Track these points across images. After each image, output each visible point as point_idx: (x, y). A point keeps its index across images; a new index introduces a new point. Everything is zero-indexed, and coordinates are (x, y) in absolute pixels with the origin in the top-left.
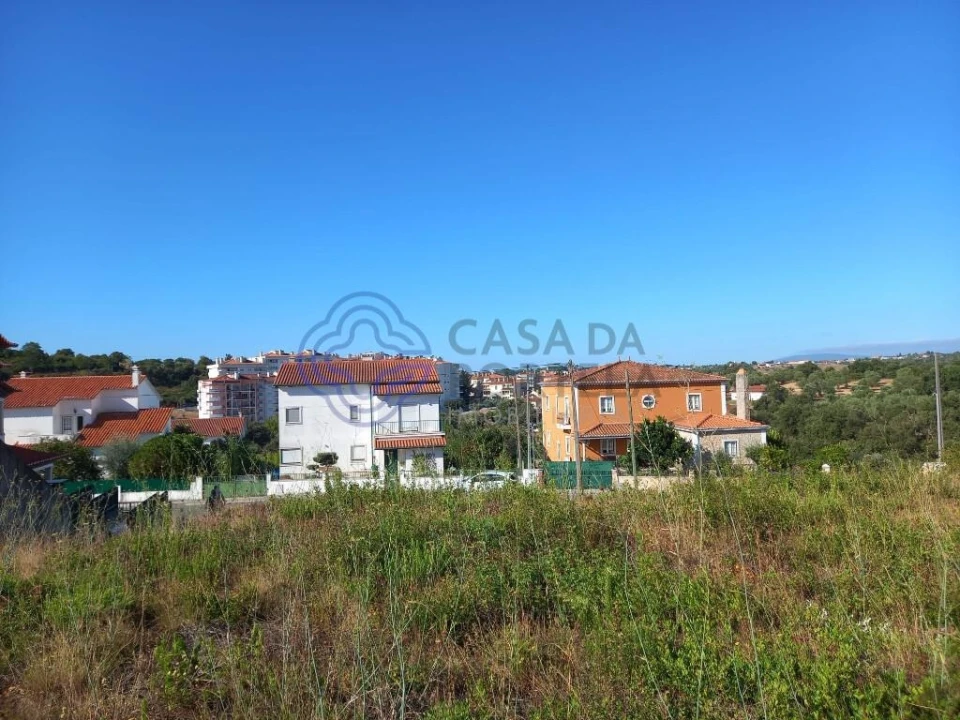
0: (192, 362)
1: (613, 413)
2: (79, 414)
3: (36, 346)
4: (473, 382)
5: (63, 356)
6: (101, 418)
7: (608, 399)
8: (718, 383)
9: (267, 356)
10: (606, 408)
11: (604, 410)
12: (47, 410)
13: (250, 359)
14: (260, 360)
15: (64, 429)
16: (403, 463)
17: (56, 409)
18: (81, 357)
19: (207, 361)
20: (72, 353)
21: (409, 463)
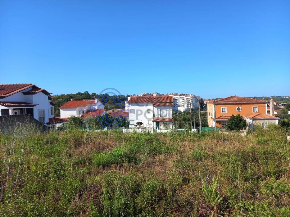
0: (125, 96)
1: (226, 113)
2: (83, 110)
3: (87, 92)
4: (205, 102)
5: (93, 95)
6: (88, 111)
7: (225, 108)
8: (265, 103)
9: (144, 94)
10: (224, 111)
11: (223, 112)
12: (75, 109)
13: (139, 95)
14: (142, 96)
15: (80, 114)
16: (161, 126)
17: (77, 109)
18: (97, 95)
19: (128, 96)
20: (96, 94)
21: (162, 125)
